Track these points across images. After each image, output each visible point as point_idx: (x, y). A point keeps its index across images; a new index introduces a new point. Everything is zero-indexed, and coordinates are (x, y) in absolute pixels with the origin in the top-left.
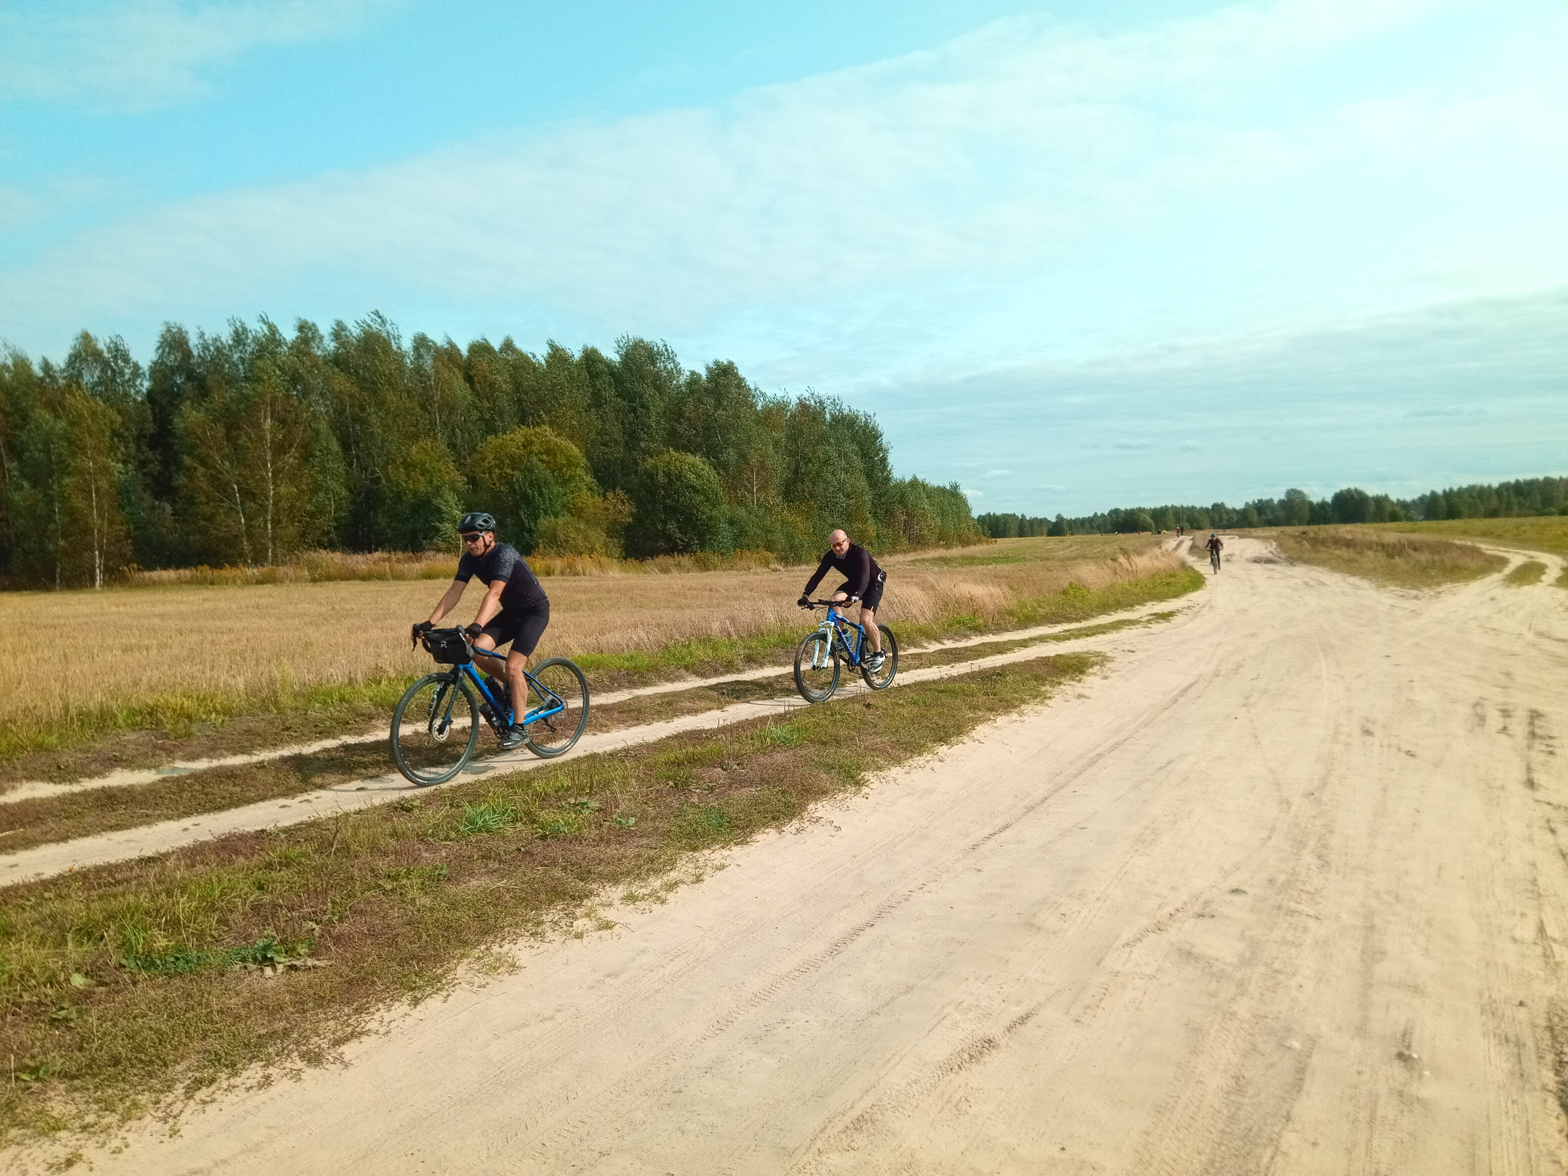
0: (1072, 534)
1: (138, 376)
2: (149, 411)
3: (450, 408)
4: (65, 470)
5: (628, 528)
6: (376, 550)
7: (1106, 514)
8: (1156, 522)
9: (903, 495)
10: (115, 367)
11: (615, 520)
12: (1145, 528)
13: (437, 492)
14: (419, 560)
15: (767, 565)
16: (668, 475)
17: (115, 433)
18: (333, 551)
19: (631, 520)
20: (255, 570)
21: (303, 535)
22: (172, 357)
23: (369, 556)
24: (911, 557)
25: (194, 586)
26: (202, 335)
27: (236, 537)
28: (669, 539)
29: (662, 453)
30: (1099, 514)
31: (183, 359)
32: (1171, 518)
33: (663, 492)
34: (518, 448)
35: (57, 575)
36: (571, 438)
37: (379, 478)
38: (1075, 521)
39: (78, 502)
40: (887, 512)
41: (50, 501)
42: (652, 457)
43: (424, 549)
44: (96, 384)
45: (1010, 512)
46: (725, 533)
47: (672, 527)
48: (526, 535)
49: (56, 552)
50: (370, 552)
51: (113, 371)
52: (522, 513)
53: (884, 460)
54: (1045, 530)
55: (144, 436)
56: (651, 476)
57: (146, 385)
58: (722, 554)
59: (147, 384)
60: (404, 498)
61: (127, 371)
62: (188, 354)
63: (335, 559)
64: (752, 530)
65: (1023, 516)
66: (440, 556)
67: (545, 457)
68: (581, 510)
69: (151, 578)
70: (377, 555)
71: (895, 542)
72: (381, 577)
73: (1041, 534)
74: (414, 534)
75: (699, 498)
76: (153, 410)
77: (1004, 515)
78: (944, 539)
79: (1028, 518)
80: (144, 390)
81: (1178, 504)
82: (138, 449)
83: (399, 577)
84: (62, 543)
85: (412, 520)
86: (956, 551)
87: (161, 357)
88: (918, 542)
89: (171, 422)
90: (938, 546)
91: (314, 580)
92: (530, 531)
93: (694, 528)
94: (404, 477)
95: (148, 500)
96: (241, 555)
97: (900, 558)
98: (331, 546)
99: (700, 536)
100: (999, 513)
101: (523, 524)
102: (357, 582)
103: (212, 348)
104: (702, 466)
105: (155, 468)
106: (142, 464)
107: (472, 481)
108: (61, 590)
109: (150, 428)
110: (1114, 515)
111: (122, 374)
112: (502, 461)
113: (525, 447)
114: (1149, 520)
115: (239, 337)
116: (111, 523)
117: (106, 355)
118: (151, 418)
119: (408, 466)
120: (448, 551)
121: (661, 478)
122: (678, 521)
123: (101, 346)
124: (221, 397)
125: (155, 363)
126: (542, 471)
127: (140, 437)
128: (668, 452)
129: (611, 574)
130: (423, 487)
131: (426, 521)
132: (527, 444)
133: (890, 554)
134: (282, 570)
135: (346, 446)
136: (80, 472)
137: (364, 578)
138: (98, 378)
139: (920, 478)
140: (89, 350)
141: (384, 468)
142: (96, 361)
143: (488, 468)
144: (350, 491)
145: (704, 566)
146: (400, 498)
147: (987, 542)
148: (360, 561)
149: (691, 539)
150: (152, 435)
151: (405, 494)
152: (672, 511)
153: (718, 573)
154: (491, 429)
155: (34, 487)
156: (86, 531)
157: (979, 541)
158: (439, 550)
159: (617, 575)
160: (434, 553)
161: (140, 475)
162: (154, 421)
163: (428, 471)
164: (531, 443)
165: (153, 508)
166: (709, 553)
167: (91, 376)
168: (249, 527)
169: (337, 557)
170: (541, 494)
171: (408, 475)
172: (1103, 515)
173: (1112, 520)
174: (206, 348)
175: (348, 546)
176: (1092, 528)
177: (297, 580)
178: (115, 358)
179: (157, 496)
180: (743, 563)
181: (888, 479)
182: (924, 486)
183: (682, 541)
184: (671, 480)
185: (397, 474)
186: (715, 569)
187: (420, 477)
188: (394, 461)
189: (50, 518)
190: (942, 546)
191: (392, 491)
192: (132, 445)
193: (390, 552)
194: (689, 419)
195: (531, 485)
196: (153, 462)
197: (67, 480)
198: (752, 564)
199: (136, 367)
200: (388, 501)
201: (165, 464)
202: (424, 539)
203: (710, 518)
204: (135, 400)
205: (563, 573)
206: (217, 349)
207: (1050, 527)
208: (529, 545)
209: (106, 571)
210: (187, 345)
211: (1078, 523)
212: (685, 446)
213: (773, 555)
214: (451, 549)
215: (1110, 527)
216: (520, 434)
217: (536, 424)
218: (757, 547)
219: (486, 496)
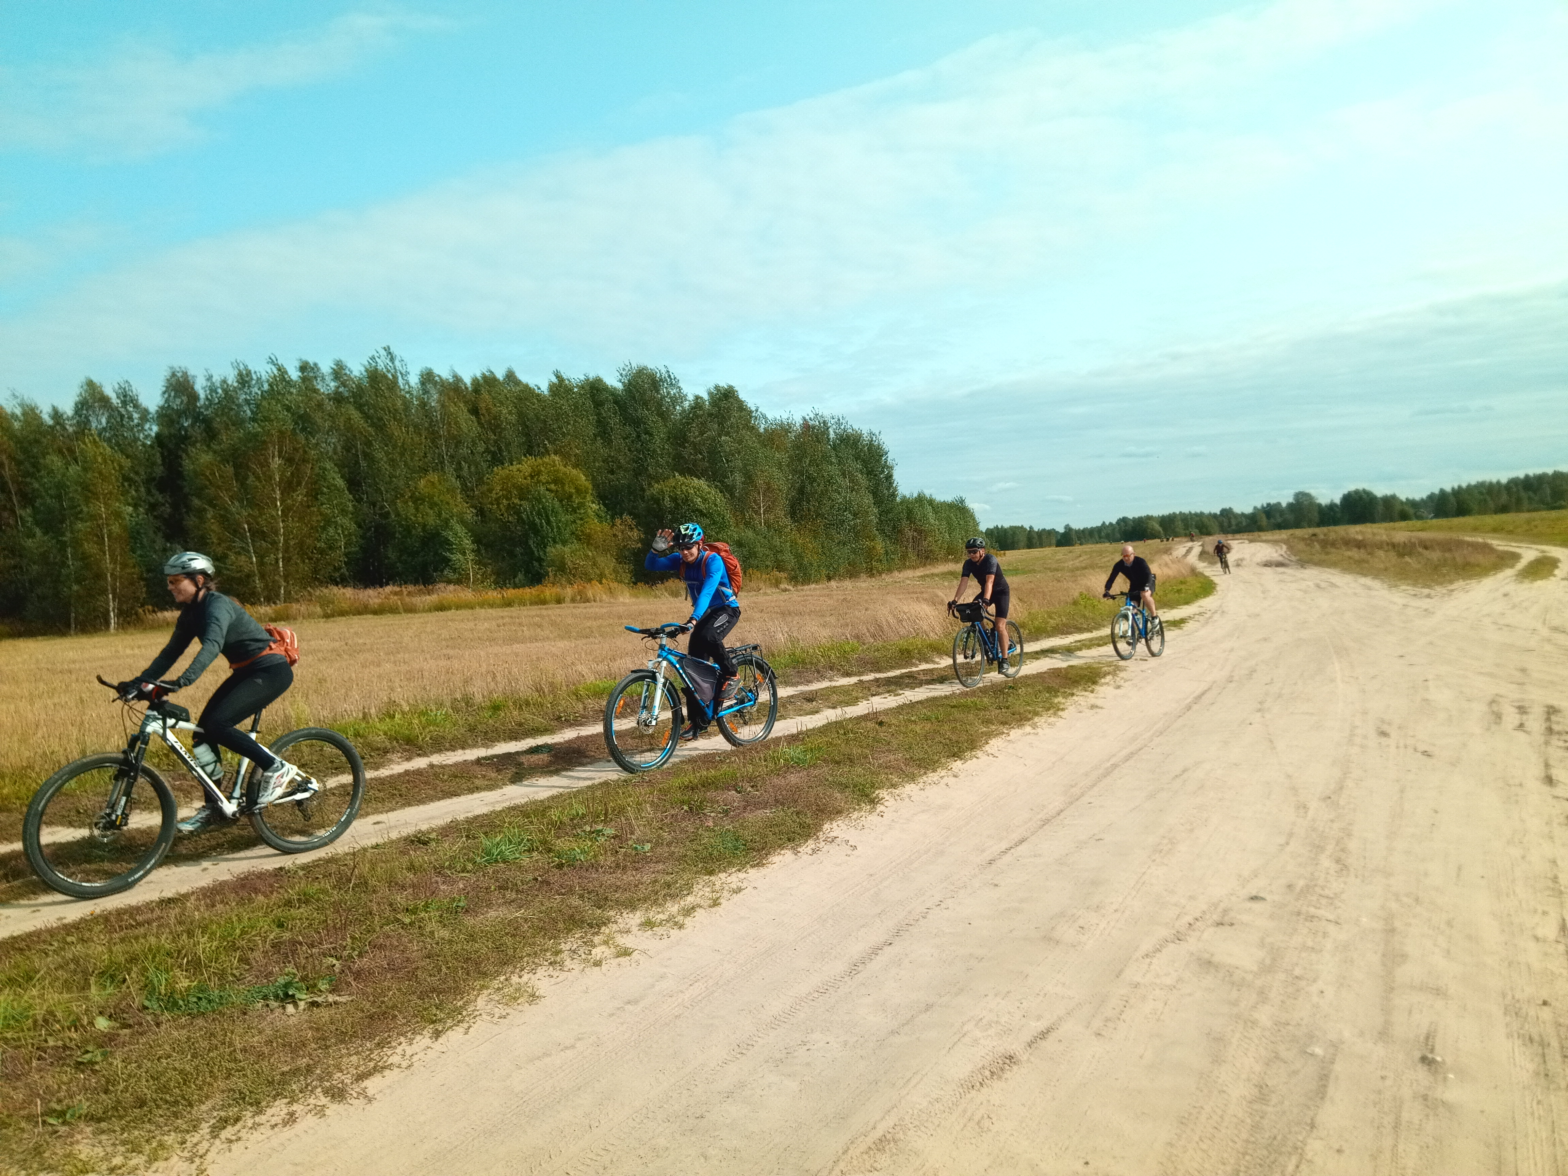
0: (1081, 544)
1: (148, 420)
2: (158, 455)
3: (457, 441)
4: (78, 516)
5: (636, 553)
6: (387, 584)
7: (1114, 522)
8: (1165, 529)
9: (910, 512)
10: (124, 413)
11: (625, 546)
12: (1153, 536)
13: (446, 524)
14: (429, 593)
15: (777, 584)
16: (674, 499)
17: (126, 478)
18: (344, 587)
19: (639, 545)
20: (268, 608)
21: (316, 571)
22: (178, 401)
23: (381, 590)
24: (919, 572)
26: (209, 378)
27: (248, 576)
29: (668, 478)
30: (1107, 523)
31: (189, 402)
32: (1179, 524)
33: (670, 517)
34: (525, 479)
35: (72, 620)
36: (576, 466)
37: (388, 513)
38: (1083, 531)
39: (90, 547)
40: (894, 527)
41: (63, 546)
42: (658, 482)
43: (435, 582)
44: (104, 429)
45: (1018, 524)
48: (536, 564)
49: (70, 596)
50: (381, 587)
51: (122, 416)
52: (531, 542)
53: (889, 477)
54: (1054, 541)
55: (154, 479)
56: (657, 501)
59: (155, 428)
60: (414, 532)
61: (136, 416)
62: (194, 397)
63: (347, 594)
64: (760, 551)
65: (1031, 527)
66: (451, 587)
67: (553, 486)
68: (589, 536)
69: (164, 620)
70: (388, 589)
71: (904, 557)
72: (394, 610)
73: (1050, 545)
74: (424, 567)
76: (162, 454)
77: (1012, 528)
79: (1036, 529)
80: (153, 434)
81: (1186, 510)
82: (149, 492)
83: (411, 610)
84: (75, 587)
85: (422, 554)
87: (167, 401)
88: (927, 558)
89: (181, 465)
90: (947, 561)
91: (327, 616)
92: (540, 560)
94: (413, 511)
95: (160, 542)
96: (254, 594)
97: (909, 573)
98: (342, 582)
100: (1006, 525)
101: (533, 553)
102: (370, 616)
103: (220, 391)
104: (708, 489)
105: (167, 510)
106: (153, 507)
107: (481, 512)
108: (76, 634)
109: (159, 471)
110: (1122, 524)
111: (131, 418)
112: (510, 492)
113: (532, 477)
114: (1157, 527)
115: (244, 379)
116: (124, 566)
117: (115, 401)
118: (159, 461)
119: (417, 500)
120: (458, 582)
121: (667, 503)
123: (110, 392)
124: (227, 439)
125: (162, 408)
126: (550, 501)
127: (149, 481)
128: (674, 476)
129: (621, 599)
130: (432, 520)
131: (436, 554)
132: (535, 474)
133: (899, 570)
134: (295, 606)
135: (354, 484)
136: (93, 517)
137: (375, 612)
138: (108, 422)
139: (927, 493)
140: (98, 396)
141: (393, 503)
142: (105, 406)
143: (497, 500)
144: (360, 526)
146: (410, 532)
148: (372, 596)
150: (161, 477)
151: (414, 527)
154: (497, 459)
155: (45, 533)
156: (99, 576)
158: (449, 582)
159: (627, 601)
160: (445, 584)
161: (151, 518)
162: (163, 464)
163: (436, 504)
164: (539, 473)
165: (165, 550)
167: (99, 421)
168: (261, 563)
169: (349, 592)
170: (548, 522)
171: (417, 509)
172: (1111, 524)
173: (1120, 529)
174: (213, 390)
175: (359, 581)
176: (1100, 538)
177: (310, 616)
178: (124, 403)
179: (168, 538)
180: (753, 584)
181: (894, 495)
182: (931, 502)
184: (678, 504)
185: (407, 510)
187: (429, 511)
188: (403, 496)
189: (64, 564)
190: (951, 561)
191: (401, 526)
192: (142, 489)
193: (400, 586)
194: (693, 444)
195: (539, 514)
196: (163, 505)
197: (80, 525)
198: (762, 585)
199: (146, 411)
200: (397, 535)
201: (175, 506)
202: (435, 570)
204: (144, 445)
205: (573, 600)
206: (226, 391)
207: (1059, 537)
208: (538, 573)
209: (120, 613)
210: (193, 388)
211: (1087, 533)
212: (690, 471)
213: (783, 575)
214: (461, 580)
215: (1118, 536)
216: (527, 465)
217: (542, 455)
218: (767, 566)
219: (494, 526)
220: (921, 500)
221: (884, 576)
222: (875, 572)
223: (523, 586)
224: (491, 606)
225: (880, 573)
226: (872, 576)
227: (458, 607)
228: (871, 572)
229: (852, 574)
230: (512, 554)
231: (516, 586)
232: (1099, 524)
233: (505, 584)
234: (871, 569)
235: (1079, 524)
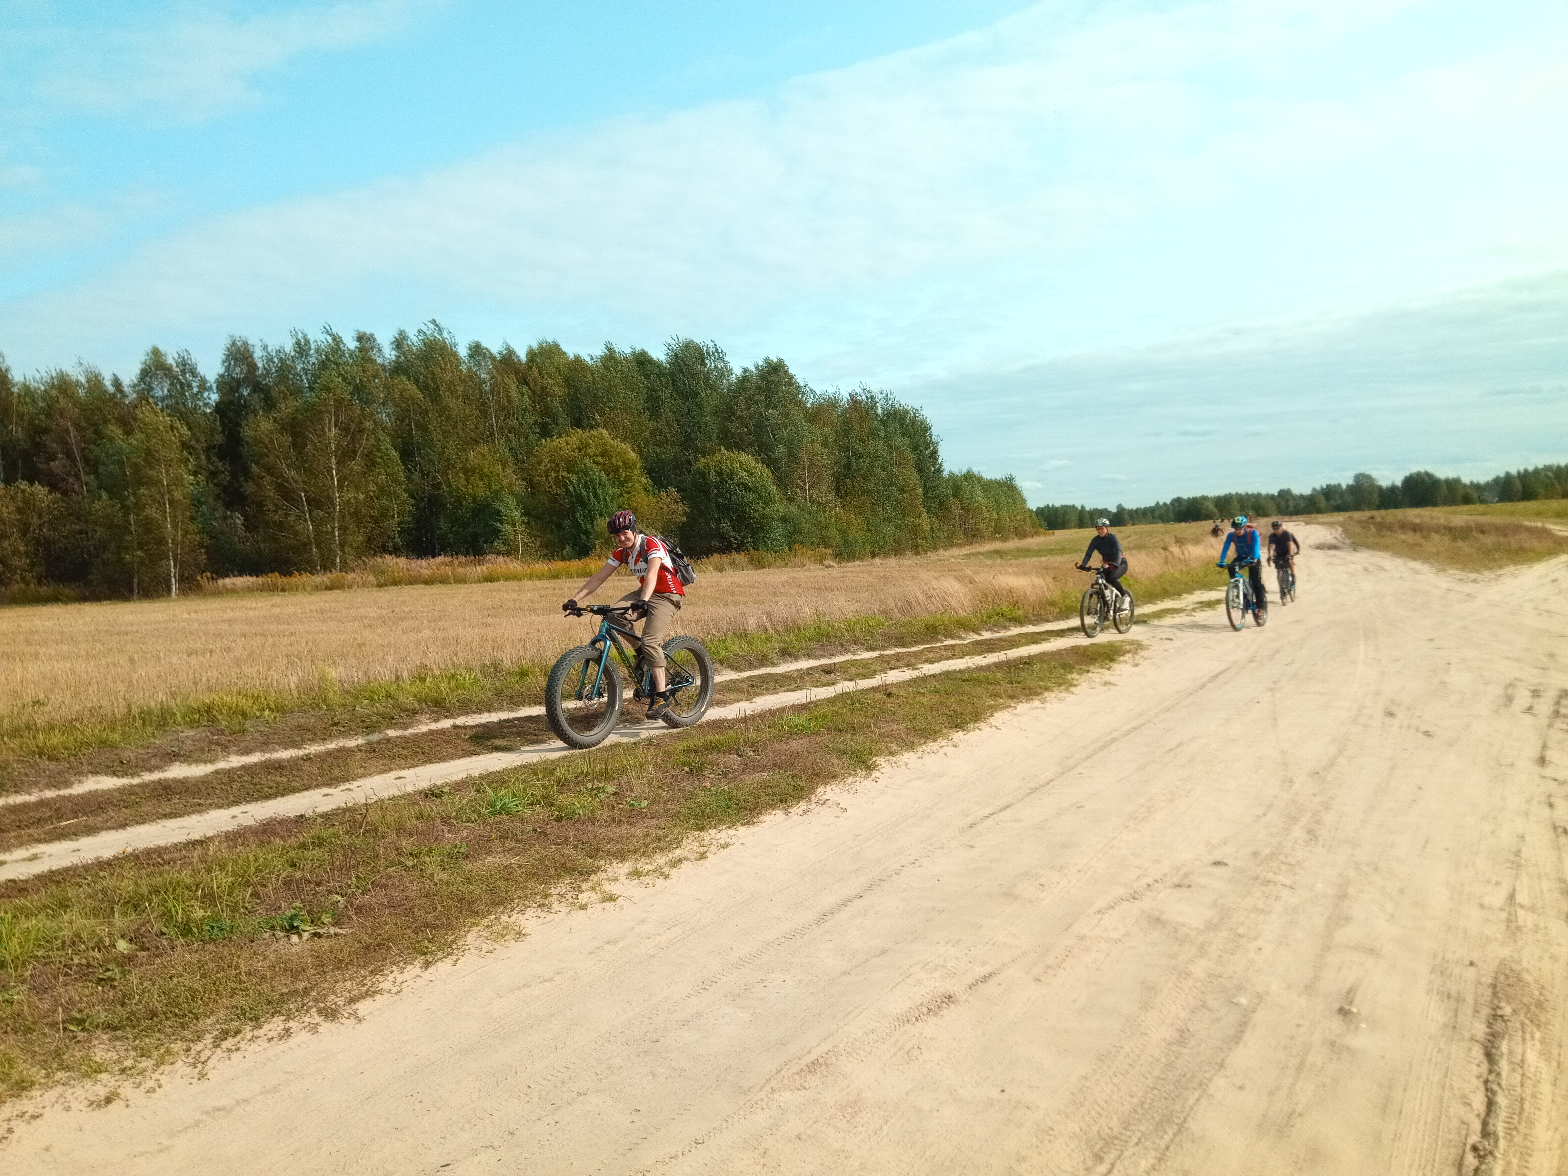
0: (1133, 525)
1: (206, 389)
2: (218, 423)
3: (507, 411)
4: (140, 481)
5: (682, 527)
6: (439, 555)
7: (1168, 502)
9: (957, 488)
10: (183, 381)
11: (670, 520)
12: (1208, 517)
13: (497, 495)
14: (480, 563)
15: (821, 560)
16: (719, 474)
17: (186, 447)
18: (398, 556)
19: (684, 519)
20: (324, 577)
21: (369, 541)
22: (238, 370)
23: (432, 560)
24: (966, 551)
25: (265, 594)
26: (267, 348)
27: (305, 544)
28: (723, 537)
29: (714, 453)
30: (1161, 504)
31: (249, 371)
32: (1236, 504)
33: (715, 491)
34: (573, 451)
35: (135, 585)
36: (623, 440)
37: (440, 483)
38: (1137, 511)
39: (152, 513)
40: (940, 504)
41: (127, 512)
42: (704, 456)
43: (485, 553)
44: (166, 397)
45: (1069, 503)
46: (778, 531)
47: (726, 526)
48: (583, 537)
49: (133, 562)
50: (433, 557)
51: (182, 385)
52: (578, 515)
53: (934, 453)
55: (214, 447)
56: (703, 475)
57: (214, 397)
58: (776, 552)
60: (464, 503)
61: (195, 384)
62: (253, 366)
63: (399, 564)
64: (805, 527)
65: (1083, 507)
66: (501, 559)
67: (600, 459)
69: (224, 586)
70: (440, 559)
71: (951, 535)
72: (444, 581)
74: (475, 537)
75: (751, 496)
76: (222, 422)
77: (1062, 507)
78: (999, 531)
79: (1088, 509)
80: (212, 403)
81: (1242, 490)
82: (208, 460)
83: (461, 580)
84: (138, 553)
85: (473, 525)
86: (1013, 544)
87: (228, 369)
88: (973, 535)
89: (240, 433)
90: (994, 539)
91: (380, 585)
92: (587, 533)
93: (747, 526)
94: (465, 483)
95: (219, 510)
96: (310, 562)
97: (955, 551)
98: (396, 551)
99: (754, 534)
100: (1058, 504)
101: (580, 525)
102: (421, 586)
103: (276, 360)
104: (753, 463)
105: (226, 477)
106: (213, 474)
107: (531, 484)
108: (139, 599)
109: (219, 439)
110: (1176, 504)
111: (190, 387)
112: (558, 465)
113: (580, 450)
114: (1212, 507)
115: (302, 348)
116: (185, 532)
117: (175, 369)
118: (220, 430)
119: (468, 471)
120: (508, 553)
121: (713, 477)
122: (731, 520)
123: (170, 361)
124: (287, 408)
125: (222, 376)
126: (597, 473)
127: (209, 448)
128: (720, 450)
130: (482, 492)
131: (486, 525)
132: (583, 447)
133: (945, 548)
134: (350, 575)
135: (406, 454)
136: (155, 483)
137: (427, 582)
138: (168, 391)
139: (975, 470)
140: (159, 364)
141: (445, 474)
142: (166, 375)
143: (545, 472)
144: (413, 497)
145: (758, 564)
146: (460, 503)
147: (1045, 534)
148: (424, 566)
149: (745, 537)
150: (221, 445)
151: (465, 499)
152: (725, 509)
153: (772, 570)
154: (545, 432)
155: (111, 498)
156: (161, 541)
157: (1037, 533)
158: (499, 553)
160: (494, 556)
161: (212, 485)
162: (223, 432)
163: (486, 476)
164: (587, 446)
165: (225, 518)
166: (762, 551)
167: (162, 389)
168: (317, 534)
169: (402, 562)
170: (596, 495)
171: (467, 480)
172: (1165, 504)
173: (1174, 509)
174: (270, 360)
175: (412, 551)
176: (1154, 518)
177: (364, 585)
178: (184, 372)
179: (228, 506)
180: (797, 560)
181: (939, 472)
182: (979, 479)
183: (736, 539)
184: (723, 479)
185: (458, 480)
186: (770, 566)
187: (479, 482)
188: (454, 467)
189: (126, 530)
190: (998, 539)
191: (452, 496)
192: (203, 457)
193: (452, 556)
194: (740, 418)
195: (586, 486)
196: (223, 472)
197: (142, 491)
198: (806, 562)
199: (204, 380)
200: (448, 506)
201: (234, 475)
202: (486, 542)
203: (763, 516)
204: (205, 414)
206: (281, 360)
208: (586, 546)
209: (182, 580)
210: (253, 359)
211: (1140, 512)
212: (738, 445)
213: (829, 551)
214: (511, 552)
215: (1172, 516)
216: (576, 436)
217: (592, 427)
218: (812, 543)
219: (543, 499)
220: (969, 477)
221: (929, 553)
222: (920, 549)
223: (570, 559)
224: (540, 578)
225: (926, 552)
226: (917, 553)
227: (506, 580)
228: (916, 550)
229: (897, 551)
230: (559, 526)
231: (563, 559)
232: (1153, 504)
233: (553, 556)
234: (917, 547)
235: (1131, 504)
